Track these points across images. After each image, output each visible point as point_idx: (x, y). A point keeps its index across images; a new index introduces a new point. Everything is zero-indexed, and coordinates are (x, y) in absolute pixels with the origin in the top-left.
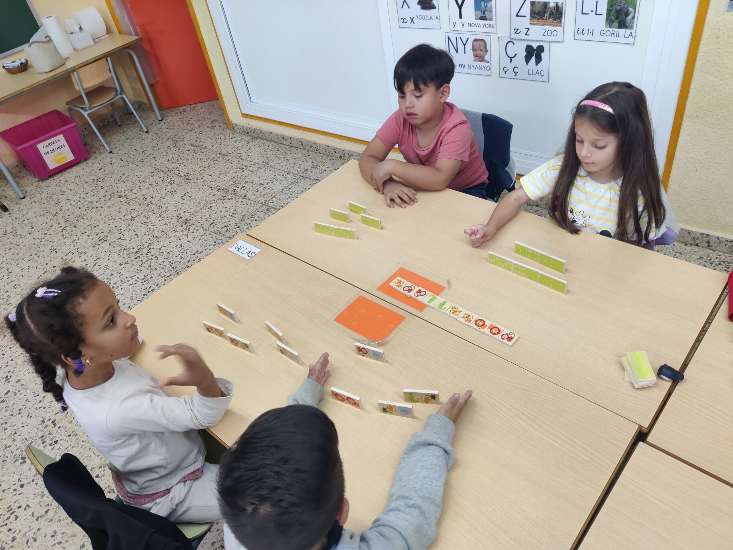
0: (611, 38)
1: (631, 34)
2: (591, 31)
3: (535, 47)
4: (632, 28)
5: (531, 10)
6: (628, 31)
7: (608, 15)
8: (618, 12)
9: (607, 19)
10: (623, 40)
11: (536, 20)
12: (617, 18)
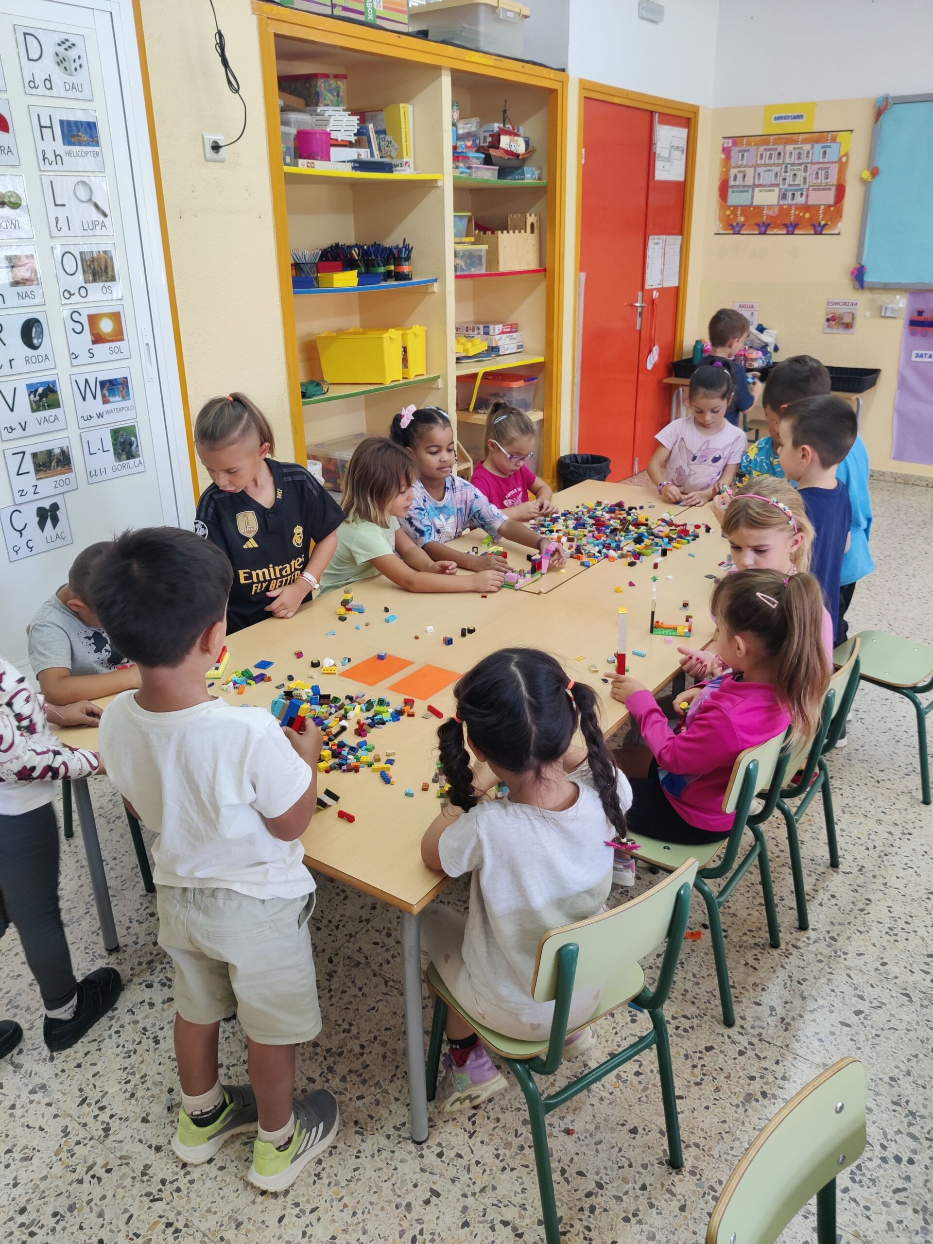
0: (124, 472)
1: (140, 463)
2: (103, 470)
3: (48, 508)
4: (138, 456)
5: (34, 463)
6: (136, 460)
7: (115, 449)
8: (123, 444)
9: (115, 454)
10: (134, 470)
11: (42, 473)
12: (123, 450)
